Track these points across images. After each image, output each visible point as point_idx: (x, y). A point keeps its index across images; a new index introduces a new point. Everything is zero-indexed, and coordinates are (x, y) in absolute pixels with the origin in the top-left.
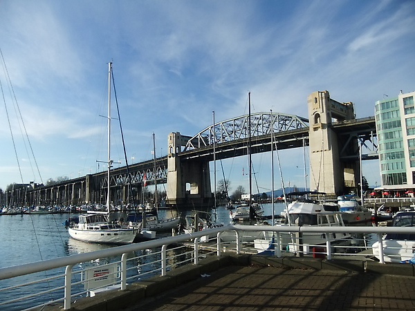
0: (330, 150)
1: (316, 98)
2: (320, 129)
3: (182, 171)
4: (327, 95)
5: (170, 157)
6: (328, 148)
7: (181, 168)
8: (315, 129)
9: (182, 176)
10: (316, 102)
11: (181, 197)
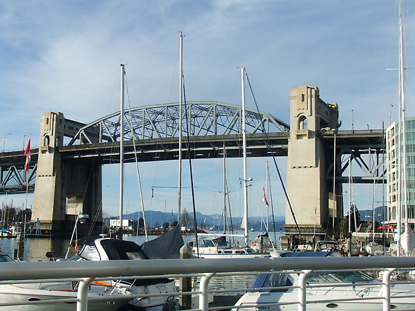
0: (317, 166)
1: (303, 95)
2: (305, 138)
3: (63, 177)
4: (317, 92)
5: (44, 152)
6: (314, 164)
7: (63, 172)
8: (299, 137)
9: (63, 184)
10: (303, 100)
11: (59, 219)
